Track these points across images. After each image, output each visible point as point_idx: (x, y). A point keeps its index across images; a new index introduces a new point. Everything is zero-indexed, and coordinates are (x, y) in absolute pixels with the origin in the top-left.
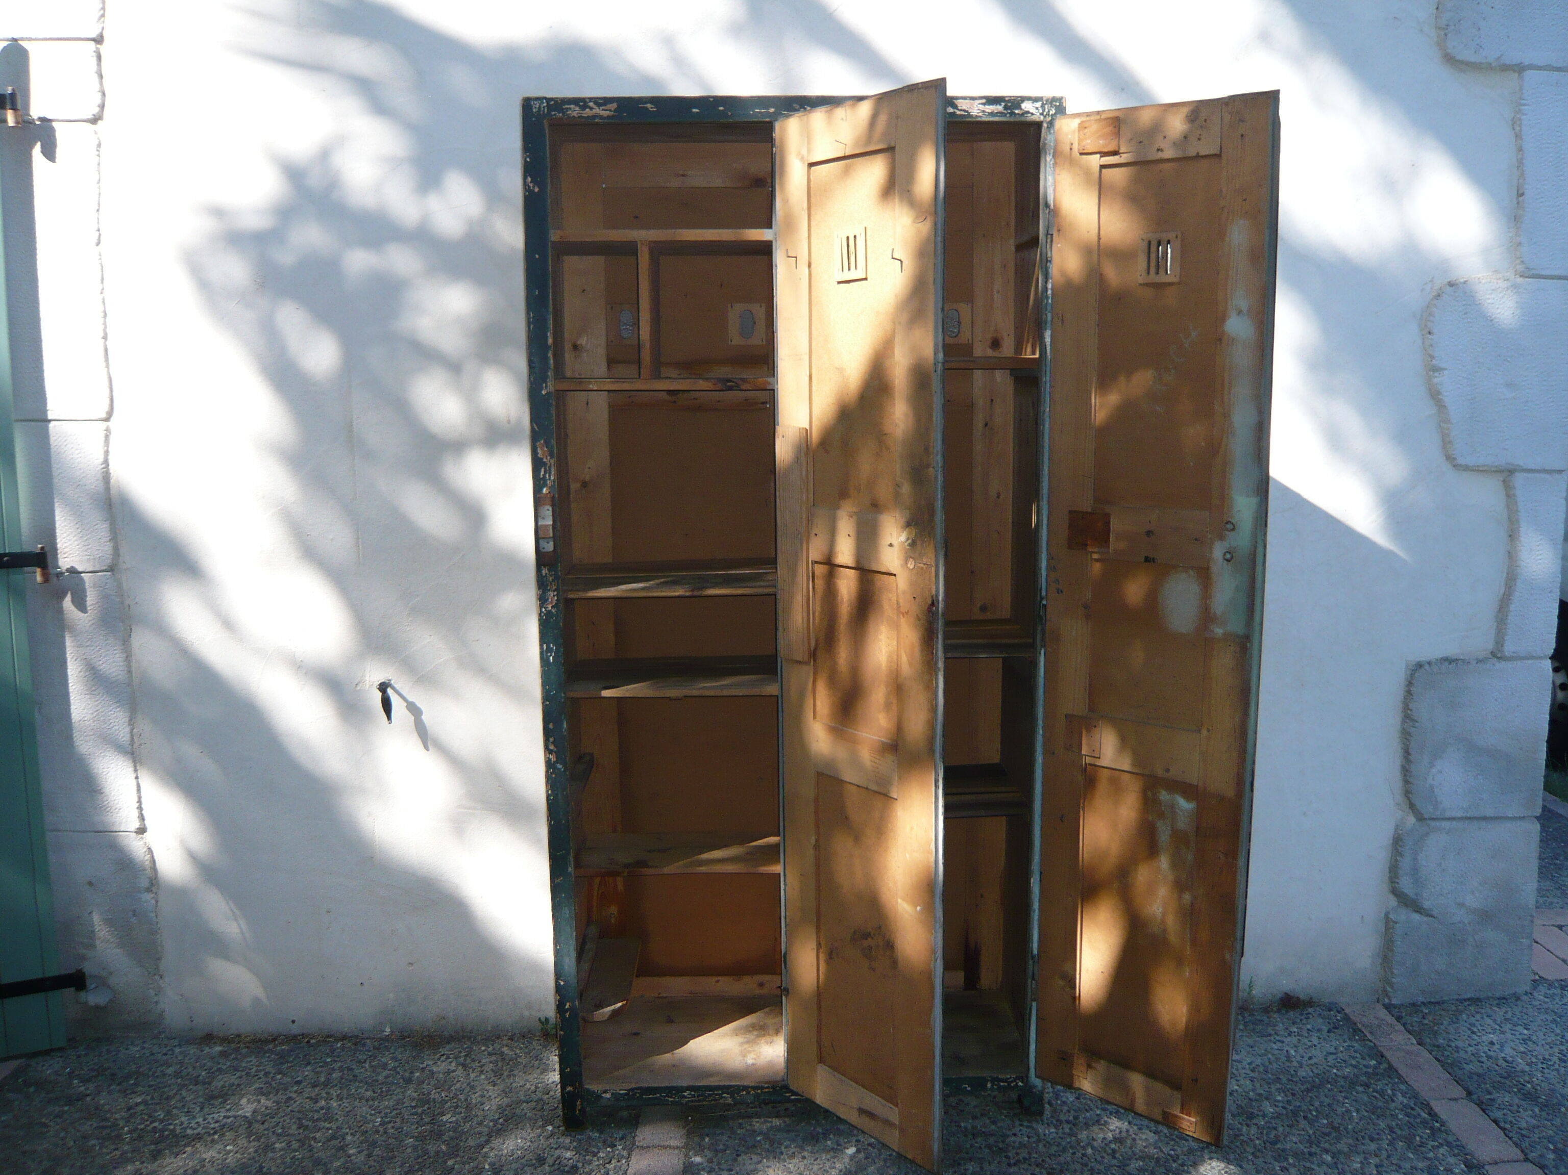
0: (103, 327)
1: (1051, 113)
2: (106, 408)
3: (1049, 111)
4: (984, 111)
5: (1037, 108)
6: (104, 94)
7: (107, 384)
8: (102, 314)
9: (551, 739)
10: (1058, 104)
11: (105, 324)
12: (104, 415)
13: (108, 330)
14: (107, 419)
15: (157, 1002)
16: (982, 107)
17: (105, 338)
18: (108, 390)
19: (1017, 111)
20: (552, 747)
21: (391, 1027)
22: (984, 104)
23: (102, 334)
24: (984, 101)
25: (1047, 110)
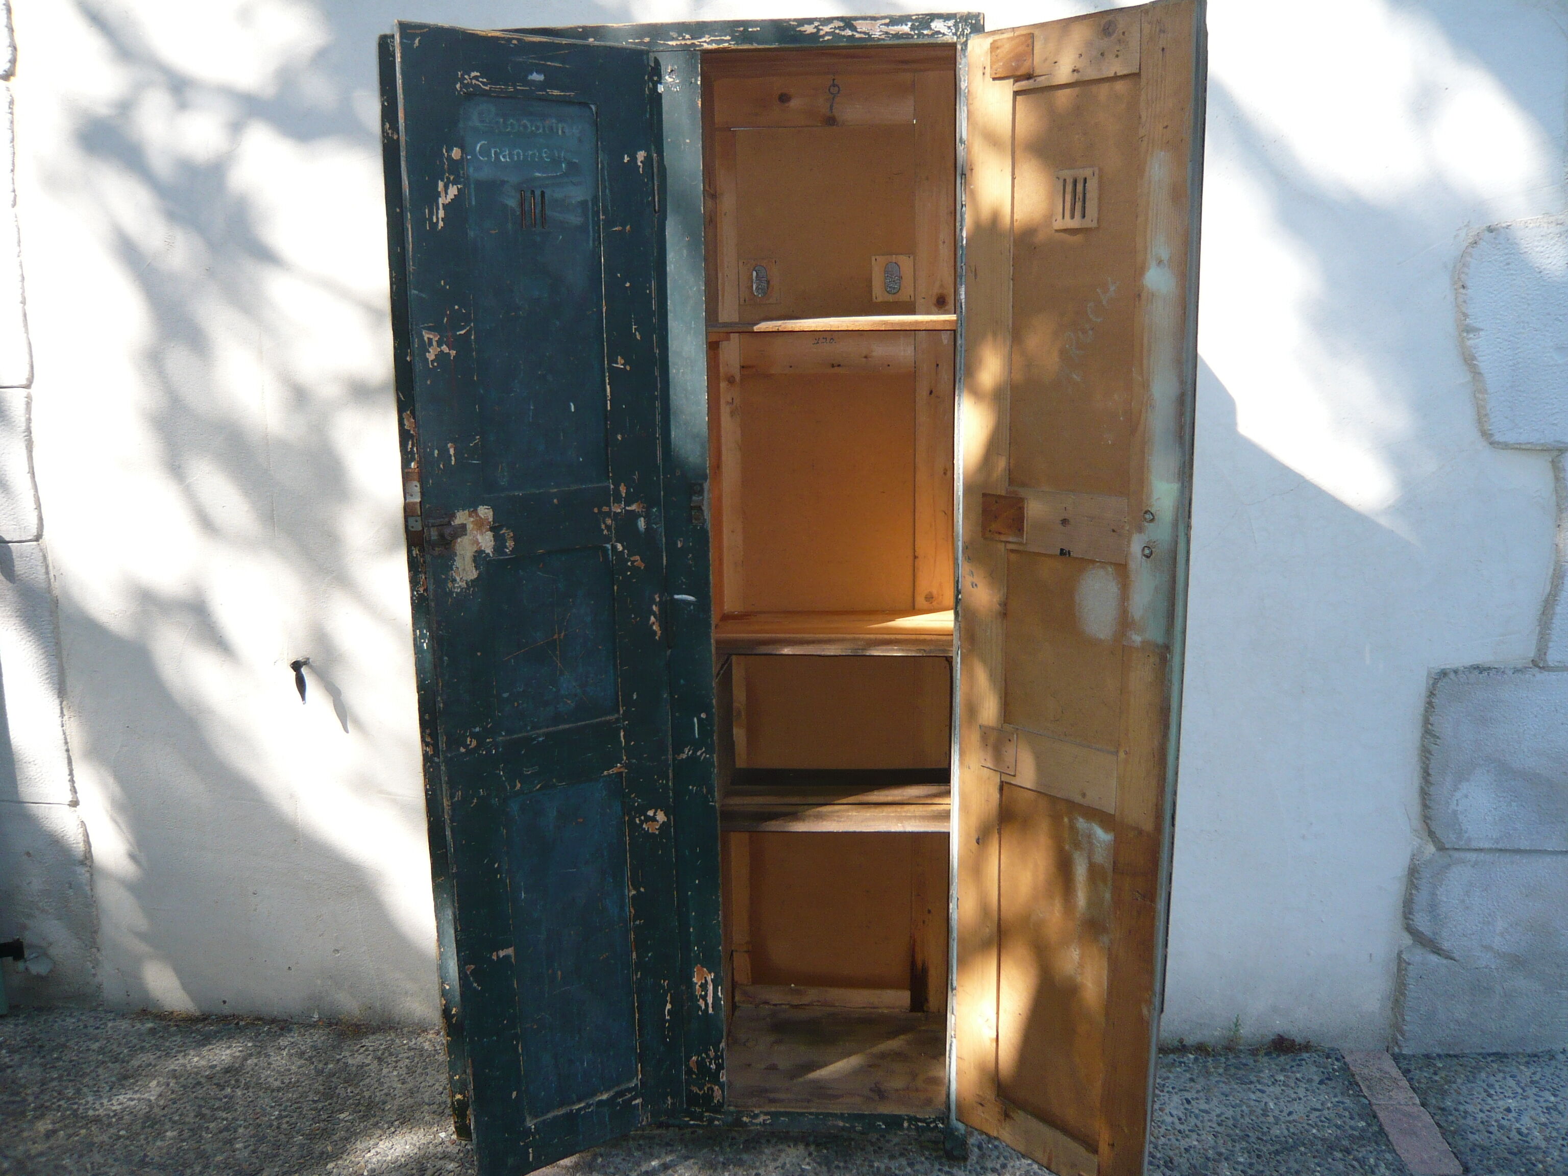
0: (21, 291)
1: (966, 32)
2: (26, 374)
3: (963, 30)
4: (887, 33)
5: (949, 28)
6: (15, 49)
7: (27, 350)
8: (20, 278)
9: (428, 731)
10: (974, 22)
11: (23, 288)
12: (24, 382)
13: (26, 295)
14: (28, 386)
15: (94, 975)
16: (884, 28)
17: (24, 302)
18: (27, 357)
19: (925, 32)
20: (428, 740)
21: (319, 1014)
22: (887, 25)
23: (20, 299)
24: (887, 21)
25: (960, 30)
